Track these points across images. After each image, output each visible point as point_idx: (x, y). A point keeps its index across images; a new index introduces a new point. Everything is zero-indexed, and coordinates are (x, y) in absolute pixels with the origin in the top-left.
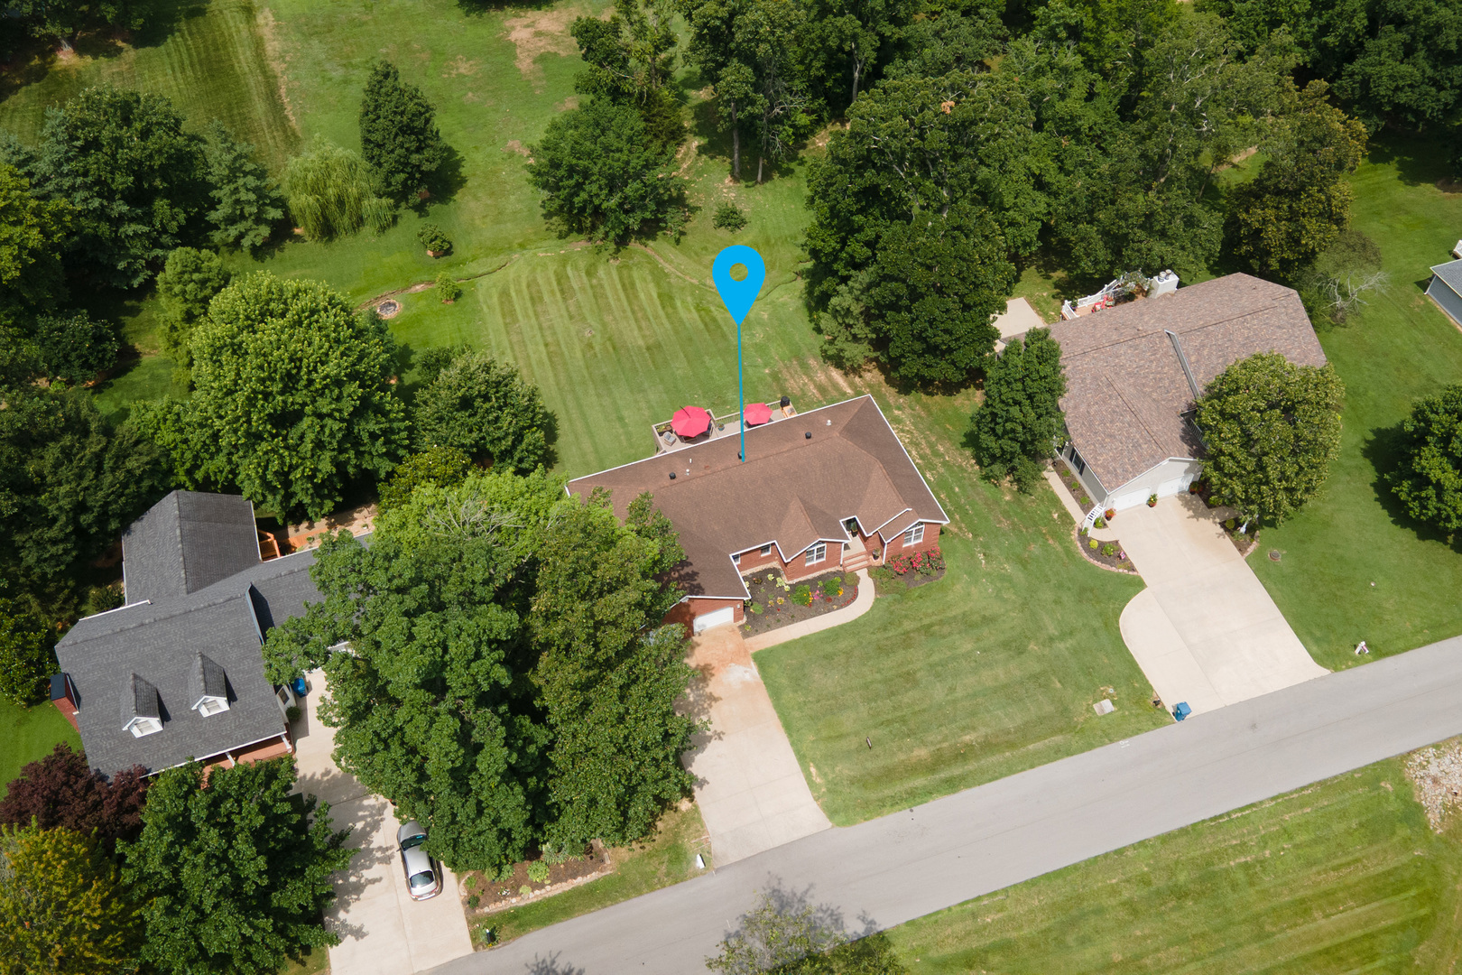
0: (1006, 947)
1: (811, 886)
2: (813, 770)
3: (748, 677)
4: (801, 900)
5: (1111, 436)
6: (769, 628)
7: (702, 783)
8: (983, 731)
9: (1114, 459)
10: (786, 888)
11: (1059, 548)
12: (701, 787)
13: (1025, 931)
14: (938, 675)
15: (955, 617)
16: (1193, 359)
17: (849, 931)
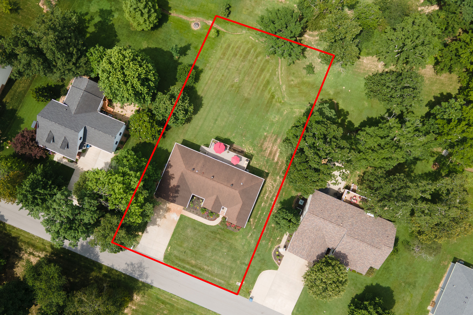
0: (172, 306)
1: (148, 268)
2: (169, 248)
3: (175, 218)
4: (144, 268)
5: (303, 241)
6: (190, 211)
7: (147, 232)
8: (209, 268)
9: (297, 246)
10: (143, 264)
11: (269, 247)
12: (146, 233)
13: (179, 306)
14: (213, 251)
15: (229, 242)
16: (343, 243)
17: (147, 281)
